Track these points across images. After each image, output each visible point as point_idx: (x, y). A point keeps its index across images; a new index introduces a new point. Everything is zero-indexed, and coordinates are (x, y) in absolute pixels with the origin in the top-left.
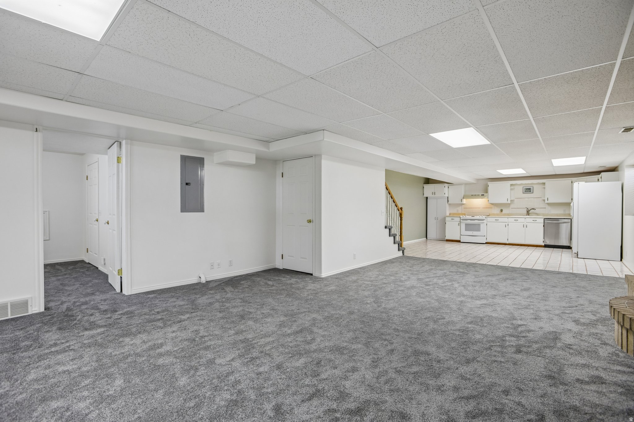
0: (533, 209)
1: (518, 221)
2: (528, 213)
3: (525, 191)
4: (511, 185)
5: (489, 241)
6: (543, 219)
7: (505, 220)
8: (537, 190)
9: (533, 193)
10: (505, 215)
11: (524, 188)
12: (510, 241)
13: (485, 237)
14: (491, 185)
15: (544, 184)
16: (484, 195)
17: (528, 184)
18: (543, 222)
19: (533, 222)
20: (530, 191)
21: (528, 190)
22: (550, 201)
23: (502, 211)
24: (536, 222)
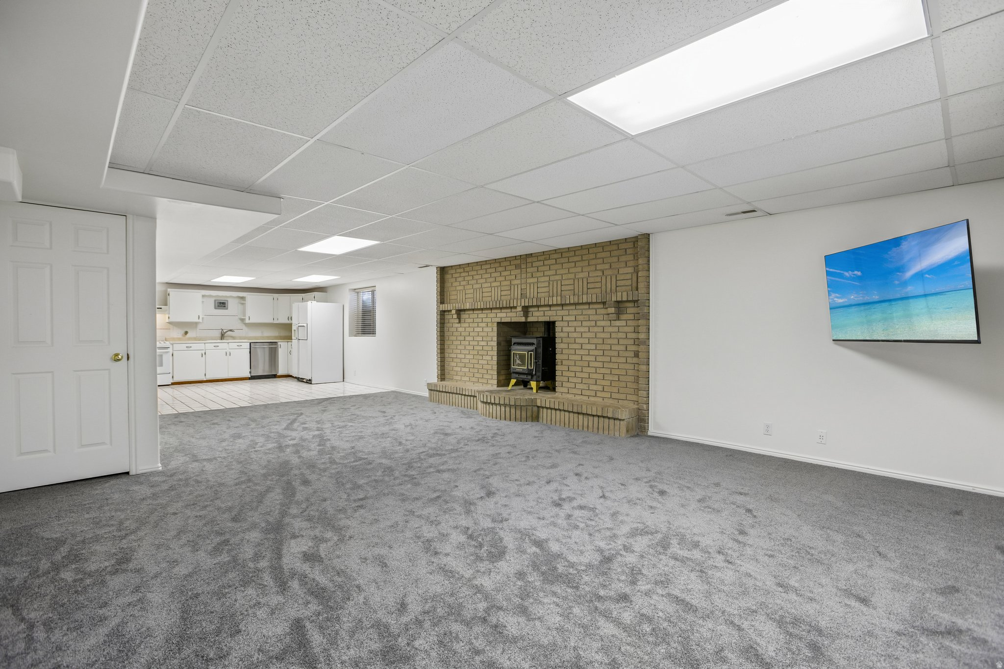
0: (231, 330)
1: (218, 348)
2: (223, 336)
3: (218, 306)
4: (203, 296)
5: (176, 380)
6: (249, 343)
7: (202, 346)
8: (233, 305)
9: (227, 309)
10: (190, 339)
11: (217, 301)
12: (209, 377)
13: (171, 375)
14: (173, 293)
15: (243, 298)
16: (161, 308)
17: (222, 296)
18: (249, 348)
19: (238, 347)
20: (225, 306)
21: (222, 305)
22: (252, 321)
23: (186, 333)
24: (241, 347)
